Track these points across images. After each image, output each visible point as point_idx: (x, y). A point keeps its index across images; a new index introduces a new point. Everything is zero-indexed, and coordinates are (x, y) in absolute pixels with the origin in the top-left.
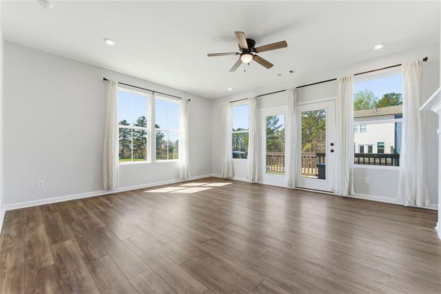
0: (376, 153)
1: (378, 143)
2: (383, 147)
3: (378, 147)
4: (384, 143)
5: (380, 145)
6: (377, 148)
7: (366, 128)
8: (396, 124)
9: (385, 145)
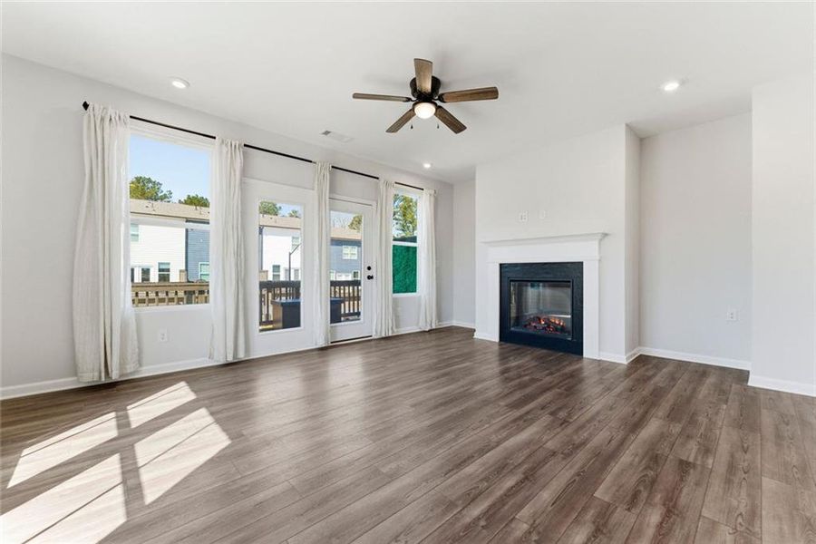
0: (157, 280)
1: (160, 264)
2: (168, 270)
3: (160, 270)
4: (169, 264)
5: (162, 267)
6: (157, 273)
7: (137, 235)
8: (187, 231)
9: (171, 267)
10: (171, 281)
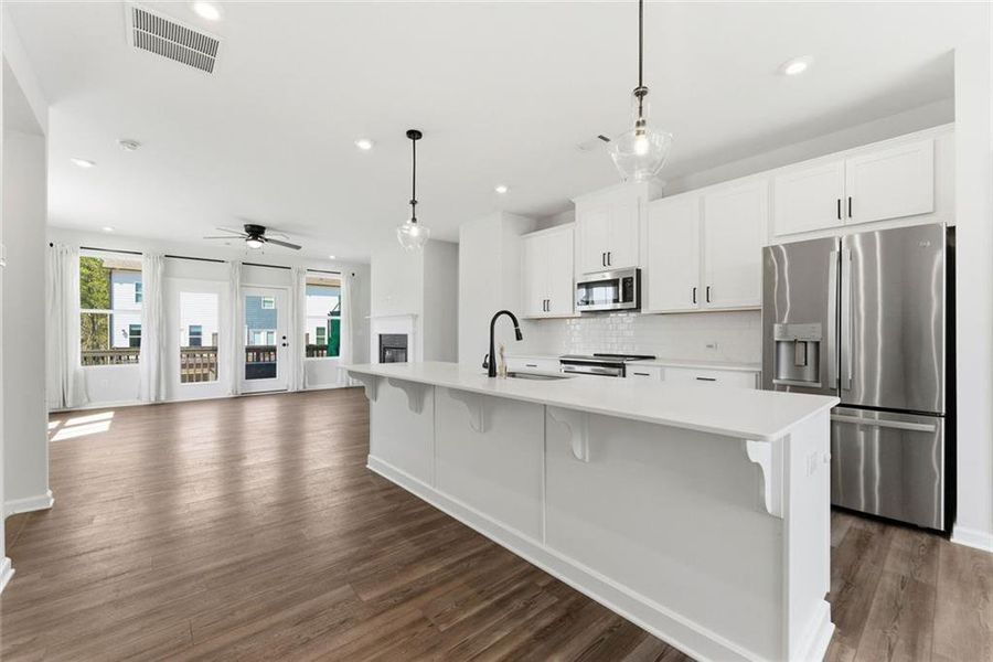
0: (188, 345)
1: (191, 327)
2: (199, 334)
3: (191, 334)
4: (200, 327)
5: (193, 330)
9: (203, 330)
10: (203, 345)
